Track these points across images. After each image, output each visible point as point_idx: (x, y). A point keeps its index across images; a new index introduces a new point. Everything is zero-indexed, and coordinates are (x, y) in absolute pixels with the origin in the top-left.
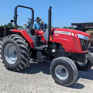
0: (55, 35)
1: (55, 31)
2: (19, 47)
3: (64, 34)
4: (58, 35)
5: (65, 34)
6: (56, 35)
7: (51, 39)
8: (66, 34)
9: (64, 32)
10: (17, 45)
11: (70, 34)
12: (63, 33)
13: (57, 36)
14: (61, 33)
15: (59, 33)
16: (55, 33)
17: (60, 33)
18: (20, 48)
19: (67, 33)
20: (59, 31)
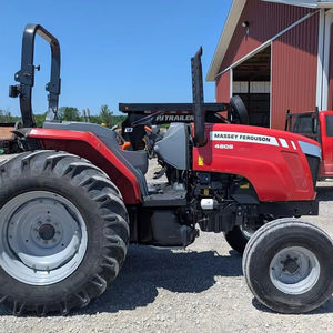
0: (217, 146)
1: (214, 133)
2: (99, 204)
3: (254, 141)
4: (231, 147)
5: (258, 142)
6: (222, 146)
7: (201, 163)
8: (261, 142)
9: (250, 135)
10: (87, 195)
11: (273, 141)
12: (250, 141)
13: (224, 149)
14: (242, 140)
15: (230, 139)
16: (214, 138)
17: (238, 139)
18: (103, 207)
19: (264, 139)
20: (231, 133)
